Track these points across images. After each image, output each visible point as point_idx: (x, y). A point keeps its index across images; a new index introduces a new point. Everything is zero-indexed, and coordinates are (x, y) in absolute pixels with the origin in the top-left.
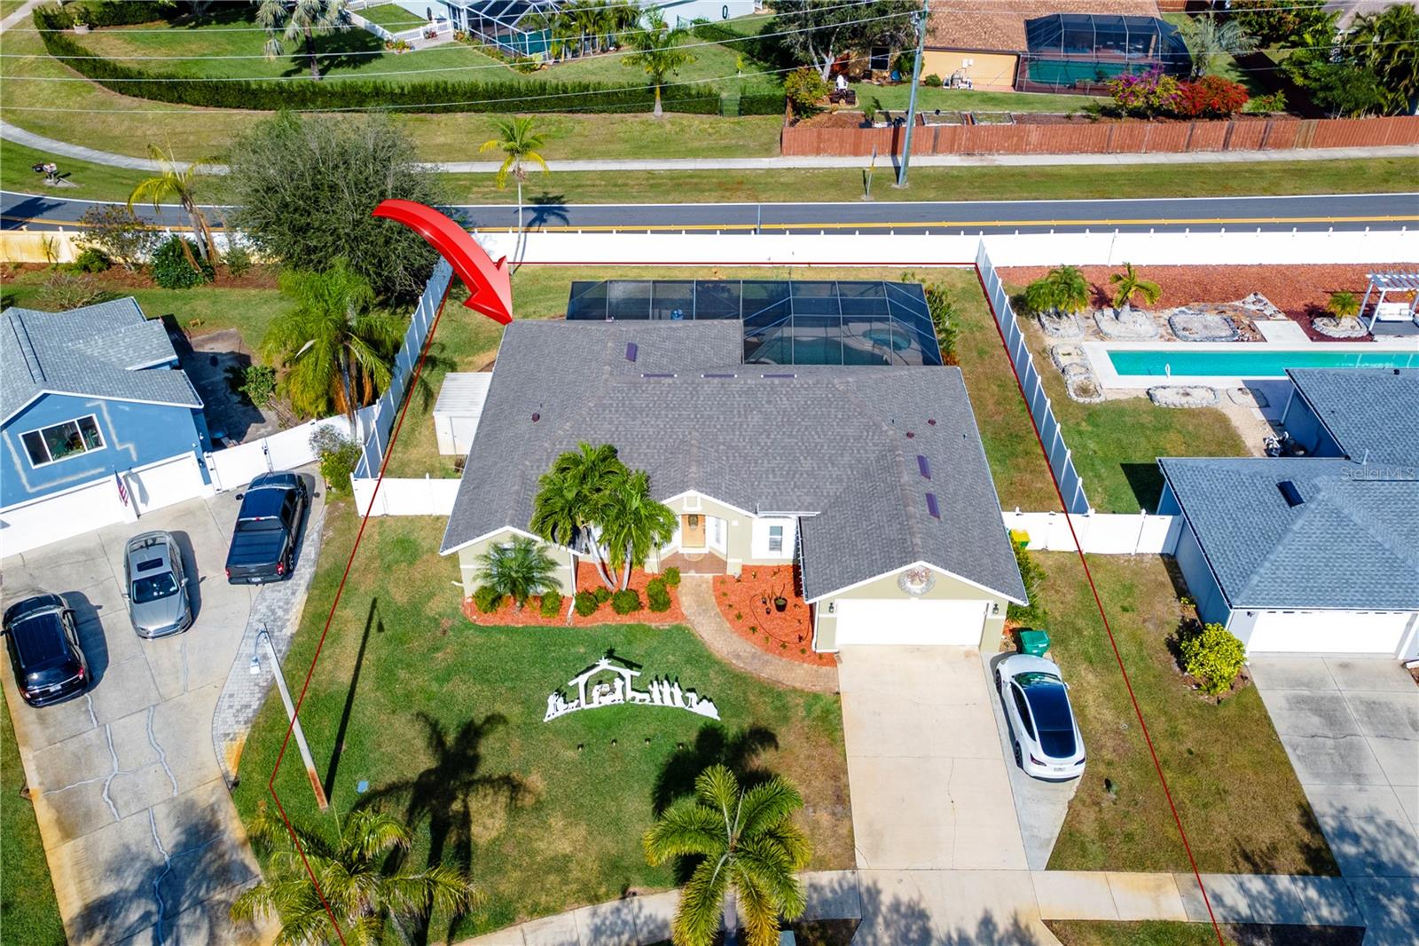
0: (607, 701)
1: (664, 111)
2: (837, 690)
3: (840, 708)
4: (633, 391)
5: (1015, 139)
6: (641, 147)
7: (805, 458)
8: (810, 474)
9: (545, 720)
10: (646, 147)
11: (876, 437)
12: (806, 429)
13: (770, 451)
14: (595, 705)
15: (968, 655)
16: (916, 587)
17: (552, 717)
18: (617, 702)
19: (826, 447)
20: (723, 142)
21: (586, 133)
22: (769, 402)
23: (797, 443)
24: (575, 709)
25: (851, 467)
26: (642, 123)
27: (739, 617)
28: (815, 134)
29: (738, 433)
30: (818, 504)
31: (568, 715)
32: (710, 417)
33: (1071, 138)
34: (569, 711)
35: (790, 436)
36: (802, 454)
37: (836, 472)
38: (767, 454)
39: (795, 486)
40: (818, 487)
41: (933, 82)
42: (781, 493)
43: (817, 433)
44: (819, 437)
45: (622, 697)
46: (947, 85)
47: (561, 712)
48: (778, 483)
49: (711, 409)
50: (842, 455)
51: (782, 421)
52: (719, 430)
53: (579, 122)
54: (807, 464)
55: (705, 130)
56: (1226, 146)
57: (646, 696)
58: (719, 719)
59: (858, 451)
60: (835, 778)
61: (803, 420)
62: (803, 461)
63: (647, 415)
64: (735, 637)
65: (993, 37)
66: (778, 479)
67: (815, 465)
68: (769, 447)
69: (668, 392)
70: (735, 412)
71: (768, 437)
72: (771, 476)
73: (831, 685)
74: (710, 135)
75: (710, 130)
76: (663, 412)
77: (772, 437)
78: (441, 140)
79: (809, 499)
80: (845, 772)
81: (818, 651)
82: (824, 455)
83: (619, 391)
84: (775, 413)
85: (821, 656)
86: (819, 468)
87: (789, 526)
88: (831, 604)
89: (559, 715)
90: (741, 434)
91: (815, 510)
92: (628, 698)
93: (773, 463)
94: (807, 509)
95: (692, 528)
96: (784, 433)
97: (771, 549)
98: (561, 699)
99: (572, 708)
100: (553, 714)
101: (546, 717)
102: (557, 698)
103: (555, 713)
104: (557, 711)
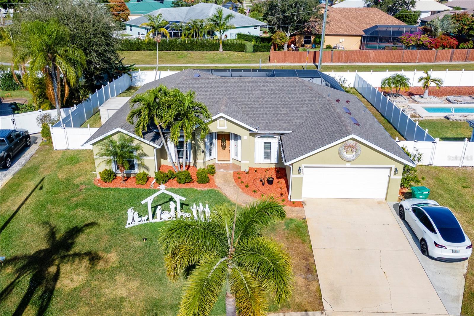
1: (223, 50)
2: (304, 217)
3: (307, 226)
4: (194, 81)
5: (364, 57)
6: (213, 61)
7: (283, 108)
8: (286, 114)
9: (126, 227)
10: (216, 61)
11: (320, 100)
12: (283, 96)
13: (264, 105)
14: (158, 220)
15: (379, 203)
16: (350, 156)
17: (131, 225)
18: (172, 219)
19: (294, 104)
20: (246, 60)
21: (192, 56)
22: (264, 86)
23: (278, 102)
24: (146, 222)
25: (307, 112)
26: (214, 54)
27: (247, 186)
28: (283, 54)
29: (247, 98)
30: (290, 127)
31: (141, 225)
32: (234, 92)
33: (387, 56)
34: (142, 223)
35: (275, 99)
36: (281, 106)
37: (299, 114)
38: (262, 106)
39: (278, 119)
40: (290, 120)
41: (329, 47)
42: (270, 123)
43: (289, 98)
44: (290, 99)
45: (174, 216)
46: (334, 48)
47: (137, 223)
48: (268, 119)
49: (234, 88)
50: (302, 107)
51: (271, 93)
52: (238, 97)
53: (190, 53)
54: (284, 111)
55: (239, 56)
56: (451, 60)
59: (311, 105)
60: (306, 259)
61: (281, 93)
62: (282, 110)
63: (201, 90)
64: (245, 195)
65: (351, 31)
66: (268, 117)
67: (288, 111)
68: (264, 104)
69: (212, 82)
70: (246, 90)
71: (263, 99)
72: (265, 115)
73: (301, 215)
74: (241, 57)
75: (241, 56)
76: (209, 90)
77: (265, 99)
78: (135, 58)
79: (285, 126)
80: (312, 256)
81: (292, 200)
82: (293, 107)
83: (187, 81)
84: (267, 90)
85: (293, 203)
86: (290, 112)
87: (275, 143)
88: (300, 168)
89: (135, 225)
90: (249, 98)
91: (288, 130)
92: (179, 217)
93: (266, 110)
94: (284, 130)
95: (223, 149)
96: (272, 98)
97: (265, 158)
98: (136, 213)
99: (144, 221)
100: (132, 223)
101: (127, 225)
102: (134, 211)
103: (133, 223)
104: (134, 221)
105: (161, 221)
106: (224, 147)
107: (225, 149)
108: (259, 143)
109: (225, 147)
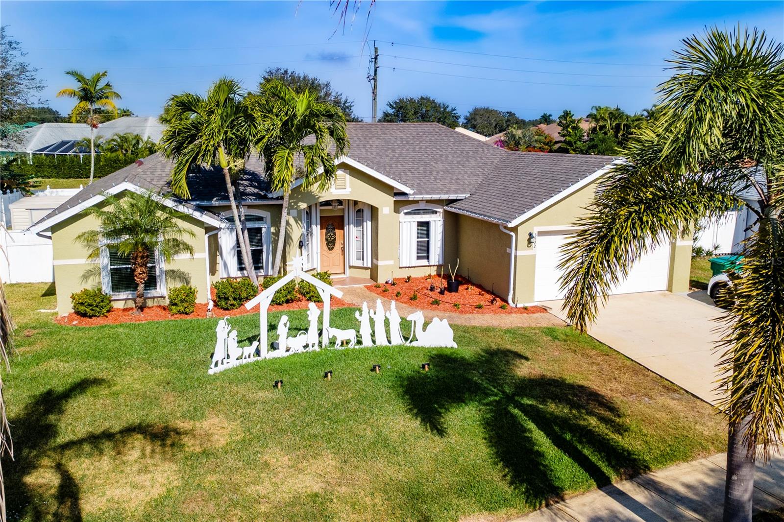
0: (297, 344)
7: (436, 163)
8: (446, 172)
9: (211, 372)
12: (427, 147)
13: (400, 159)
14: (280, 353)
17: (221, 368)
18: (310, 349)
19: (451, 157)
22: (385, 134)
23: (423, 155)
24: (253, 359)
25: (480, 167)
27: (413, 299)
30: (464, 189)
31: (244, 367)
34: (244, 361)
35: (414, 151)
36: (431, 160)
37: (469, 170)
38: (399, 161)
39: (436, 178)
40: (458, 179)
43: (437, 149)
44: (441, 151)
47: (233, 363)
50: (468, 161)
51: (402, 143)
54: (440, 166)
57: (350, 334)
58: (455, 346)
59: (481, 158)
61: (421, 142)
62: (435, 165)
67: (447, 167)
68: (398, 158)
70: (355, 139)
71: (394, 151)
77: (398, 151)
79: (453, 187)
80: (647, 369)
81: (519, 305)
82: (452, 161)
84: (393, 139)
85: (524, 309)
86: (452, 168)
87: (437, 223)
88: (530, 234)
89: (230, 366)
90: (367, 151)
91: (463, 193)
92: (325, 341)
93: (407, 167)
94: (456, 193)
95: (329, 248)
96: (407, 150)
97: (419, 258)
98: (234, 333)
99: (249, 357)
100: (222, 363)
101: (213, 366)
102: (230, 328)
103: (225, 361)
104: (228, 355)
105: (288, 354)
106: (330, 243)
107: (333, 248)
108: (408, 224)
109: (334, 244)
